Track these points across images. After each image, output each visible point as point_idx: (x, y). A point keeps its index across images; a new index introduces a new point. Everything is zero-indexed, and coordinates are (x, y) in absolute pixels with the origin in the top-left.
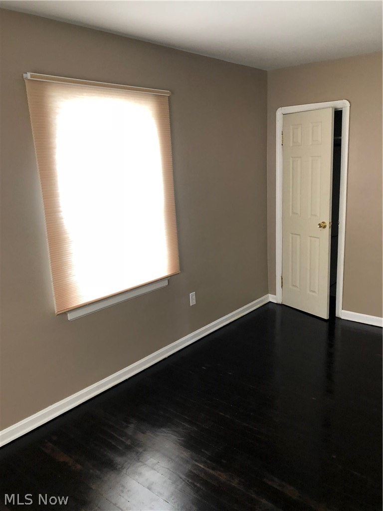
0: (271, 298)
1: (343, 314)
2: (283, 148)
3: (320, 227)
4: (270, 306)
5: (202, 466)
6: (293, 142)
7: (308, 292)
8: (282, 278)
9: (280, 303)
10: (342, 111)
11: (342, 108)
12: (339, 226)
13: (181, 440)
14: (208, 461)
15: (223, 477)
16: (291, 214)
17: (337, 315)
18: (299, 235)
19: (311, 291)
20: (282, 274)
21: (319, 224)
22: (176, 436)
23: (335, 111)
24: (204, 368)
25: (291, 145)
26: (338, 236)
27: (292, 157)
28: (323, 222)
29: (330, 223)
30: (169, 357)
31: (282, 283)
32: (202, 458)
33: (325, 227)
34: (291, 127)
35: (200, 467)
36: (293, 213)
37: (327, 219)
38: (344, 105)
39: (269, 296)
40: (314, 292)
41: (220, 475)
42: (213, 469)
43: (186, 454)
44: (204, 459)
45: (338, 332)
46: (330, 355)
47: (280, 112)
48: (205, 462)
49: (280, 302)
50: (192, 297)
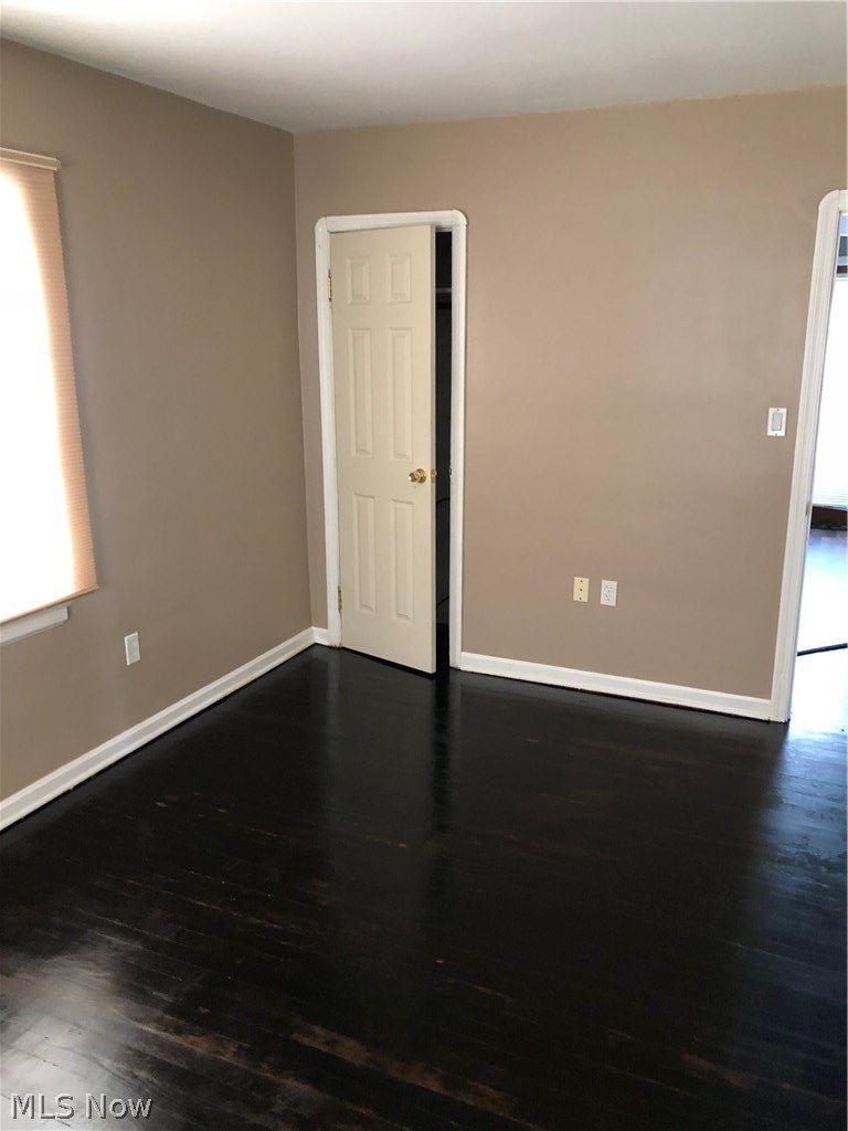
0: (318, 636)
1: (465, 660)
2: (331, 307)
3: (414, 480)
4: (316, 653)
5: (152, 1030)
6: (353, 295)
7: (394, 618)
8: (340, 592)
9: (337, 645)
10: (450, 233)
11: (451, 227)
12: (452, 477)
13: (106, 978)
14: (168, 1017)
15: (200, 1046)
16: (354, 453)
17: (452, 663)
18: (373, 497)
19: (400, 616)
20: (340, 582)
21: (412, 475)
22: (90, 969)
23: (437, 234)
24: (163, 805)
25: (349, 302)
26: (449, 499)
27: (353, 329)
28: (420, 471)
29: (432, 471)
30: (76, 787)
31: (340, 601)
32: (154, 1011)
33: (422, 480)
34: (348, 262)
35: (148, 1033)
36: (358, 450)
37: (427, 463)
38: (455, 220)
39: (312, 632)
40: (406, 617)
41: (192, 1043)
42: (178, 1031)
43: (116, 1010)
44: (159, 1013)
45: (456, 700)
46: (441, 750)
47: (323, 228)
48: (159, 1020)
49: (336, 643)
50: (130, 643)
